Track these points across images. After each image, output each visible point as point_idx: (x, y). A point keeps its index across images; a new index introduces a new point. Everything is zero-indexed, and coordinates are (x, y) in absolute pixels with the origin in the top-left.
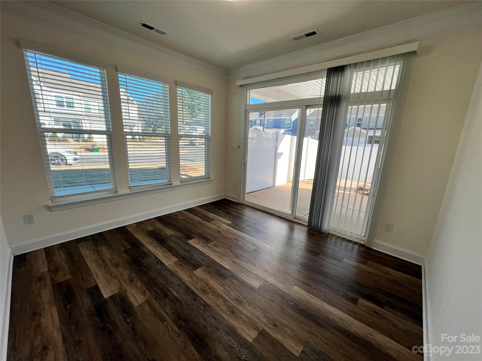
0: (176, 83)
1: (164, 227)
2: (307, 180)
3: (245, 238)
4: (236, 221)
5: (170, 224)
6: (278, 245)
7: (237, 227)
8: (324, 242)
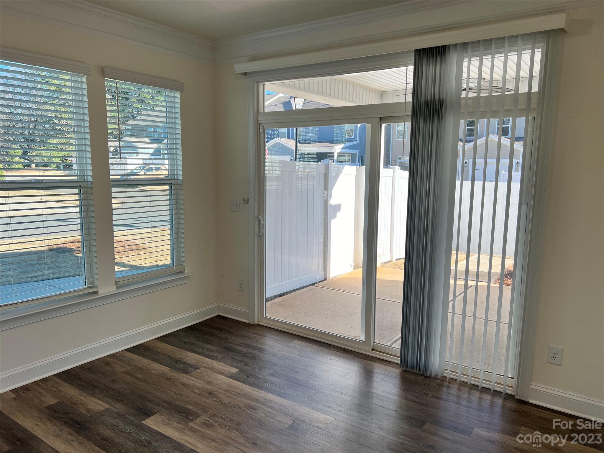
0: (104, 72)
1: (84, 394)
2: (397, 260)
3: (271, 401)
4: (247, 365)
5: (96, 387)
6: (340, 411)
7: (250, 379)
8: (435, 397)
